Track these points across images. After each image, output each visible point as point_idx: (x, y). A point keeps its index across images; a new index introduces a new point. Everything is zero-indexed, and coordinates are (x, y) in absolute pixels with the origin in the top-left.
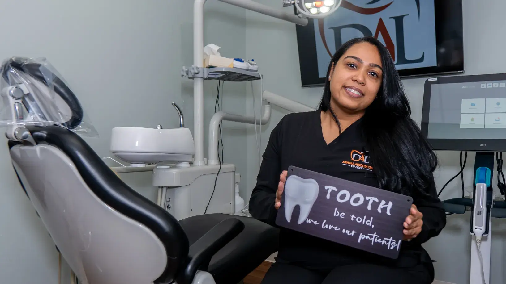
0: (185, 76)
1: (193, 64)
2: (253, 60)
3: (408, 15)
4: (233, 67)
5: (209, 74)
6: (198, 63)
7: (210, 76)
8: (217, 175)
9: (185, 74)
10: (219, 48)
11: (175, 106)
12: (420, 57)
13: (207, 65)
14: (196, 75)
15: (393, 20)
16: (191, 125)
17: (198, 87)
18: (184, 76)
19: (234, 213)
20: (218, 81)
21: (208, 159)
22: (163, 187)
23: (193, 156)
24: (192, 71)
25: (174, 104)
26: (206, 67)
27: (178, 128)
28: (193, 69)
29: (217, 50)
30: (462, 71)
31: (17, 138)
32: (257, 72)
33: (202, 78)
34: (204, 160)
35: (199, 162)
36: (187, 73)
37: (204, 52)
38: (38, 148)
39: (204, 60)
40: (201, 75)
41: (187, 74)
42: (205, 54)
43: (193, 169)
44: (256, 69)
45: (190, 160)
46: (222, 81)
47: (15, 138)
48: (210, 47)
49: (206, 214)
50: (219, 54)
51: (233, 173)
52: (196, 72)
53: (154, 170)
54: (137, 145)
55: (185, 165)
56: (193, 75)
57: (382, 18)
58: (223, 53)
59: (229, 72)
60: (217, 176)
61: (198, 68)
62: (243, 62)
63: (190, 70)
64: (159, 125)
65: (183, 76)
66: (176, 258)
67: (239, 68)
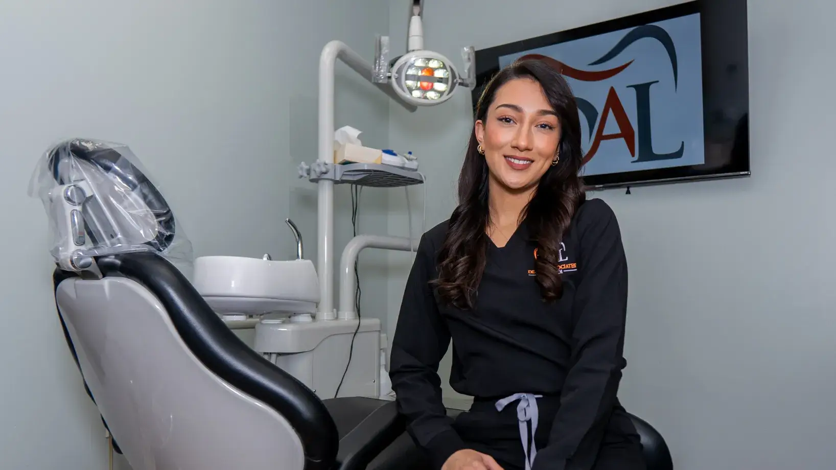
0: (306, 177)
1: (317, 157)
2: (410, 153)
3: (657, 82)
4: (382, 164)
5: (343, 175)
6: (326, 156)
7: (345, 178)
8: (355, 335)
9: (305, 175)
10: (360, 132)
11: (290, 225)
12: (676, 149)
13: (340, 160)
14: (323, 174)
15: (633, 91)
16: (313, 255)
17: (326, 195)
18: (303, 178)
19: (379, 397)
20: (354, 186)
21: (338, 310)
22: (271, 353)
23: (317, 304)
24: (318, 170)
25: (289, 221)
26: (340, 164)
27: (294, 259)
28: (319, 165)
29: (356, 136)
30: (746, 172)
31: (74, 266)
32: (418, 172)
33: (331, 180)
34: (333, 311)
35: (325, 315)
36: (309, 172)
37: (336, 138)
38: (107, 283)
39: (335, 152)
40: (330, 175)
41: (308, 174)
42: (336, 143)
43: (316, 325)
44: (415, 167)
45: (313, 311)
46: (359, 187)
47: (71, 266)
48: (345, 132)
49: (338, 397)
50: (359, 142)
51: (378, 333)
52: (324, 170)
53: (256, 327)
54: (233, 286)
55: (304, 319)
56: (319, 175)
57: (614, 87)
58: (366, 140)
59: (375, 171)
60: (354, 337)
61: (326, 164)
62: (395, 155)
63: (312, 168)
64: (266, 255)
65: (301, 177)
66: (319, 461)
67: (388, 165)
